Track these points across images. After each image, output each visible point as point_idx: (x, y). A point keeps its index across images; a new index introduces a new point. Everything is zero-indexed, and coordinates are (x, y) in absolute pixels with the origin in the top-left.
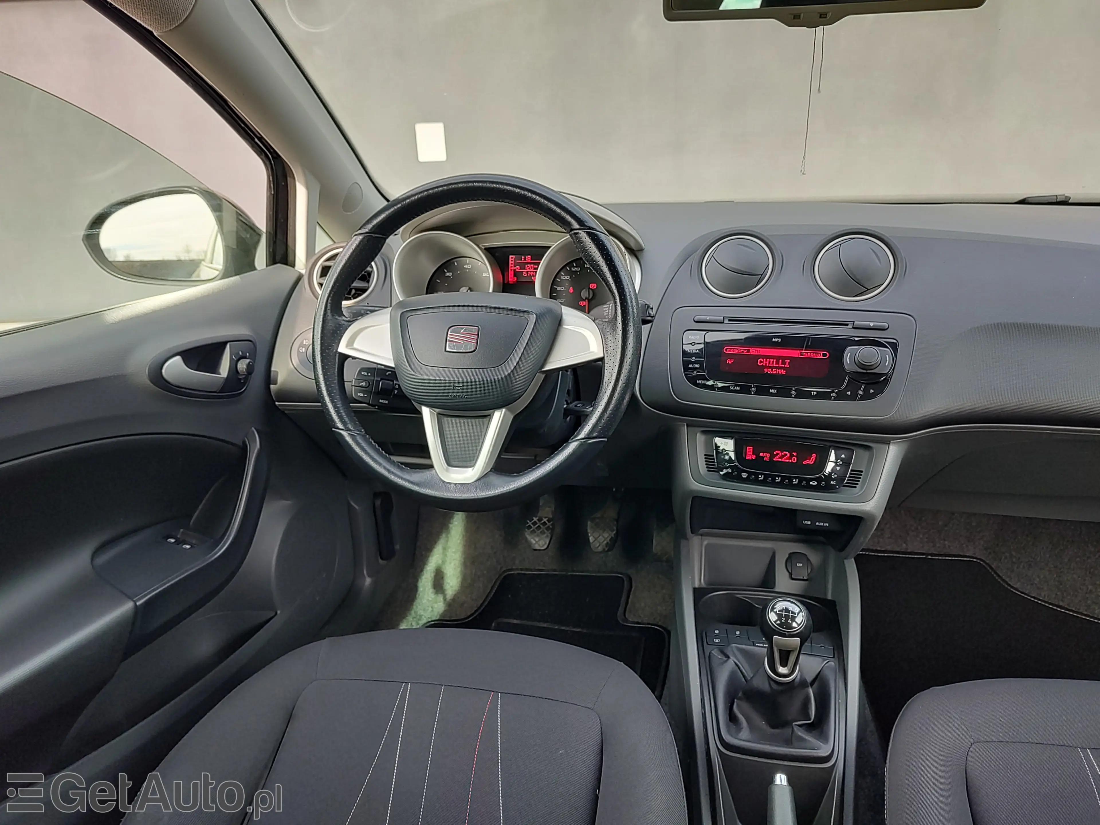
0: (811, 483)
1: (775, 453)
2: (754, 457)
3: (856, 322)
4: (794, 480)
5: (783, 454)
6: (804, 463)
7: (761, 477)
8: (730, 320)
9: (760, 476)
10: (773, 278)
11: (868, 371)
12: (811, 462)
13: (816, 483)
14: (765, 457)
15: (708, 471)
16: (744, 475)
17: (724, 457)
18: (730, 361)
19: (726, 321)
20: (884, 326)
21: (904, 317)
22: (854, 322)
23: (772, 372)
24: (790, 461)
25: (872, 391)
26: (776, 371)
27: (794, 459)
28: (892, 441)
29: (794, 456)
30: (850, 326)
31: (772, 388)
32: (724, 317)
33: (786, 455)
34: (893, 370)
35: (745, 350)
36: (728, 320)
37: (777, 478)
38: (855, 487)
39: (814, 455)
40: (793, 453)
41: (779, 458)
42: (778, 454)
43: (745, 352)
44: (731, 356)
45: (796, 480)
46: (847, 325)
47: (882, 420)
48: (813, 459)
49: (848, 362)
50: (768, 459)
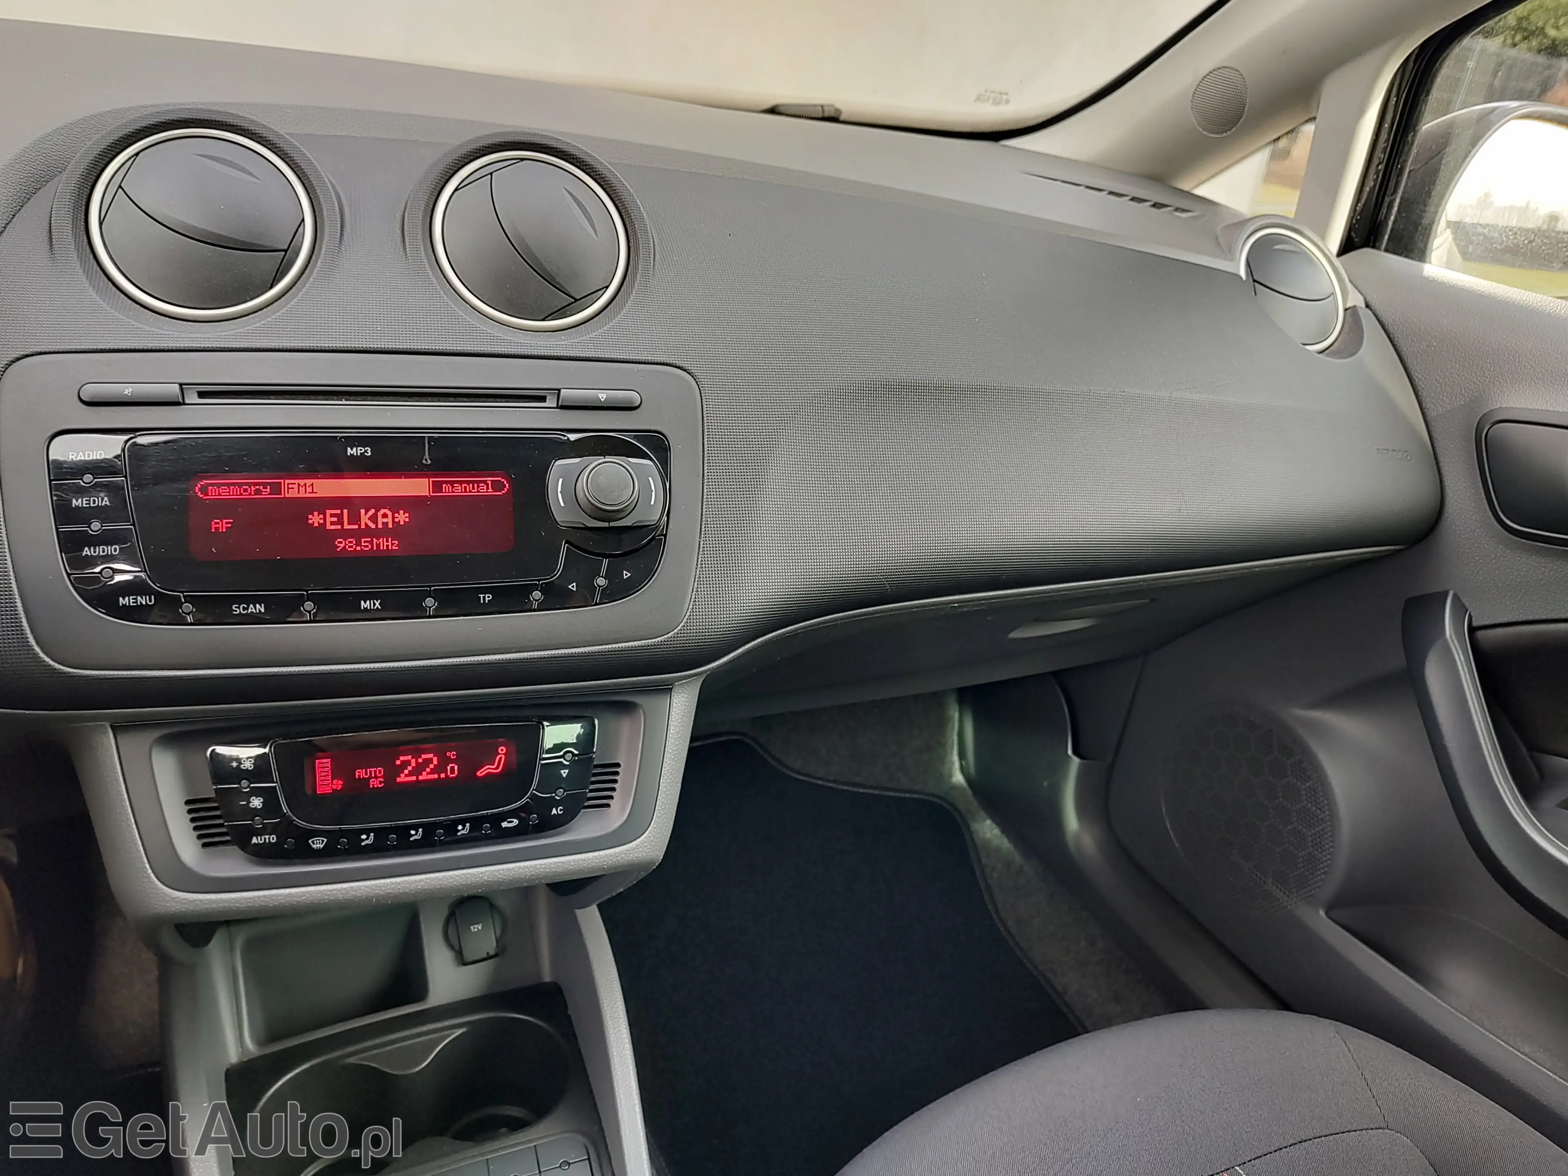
0: (504, 824)
1: (398, 762)
2: (338, 784)
3: (562, 391)
4: (460, 827)
5: (420, 760)
6: (478, 774)
7: (367, 839)
8: (201, 395)
9: (364, 837)
10: (319, 264)
11: (612, 524)
12: (497, 768)
13: (516, 822)
14: (370, 777)
15: (205, 845)
16: (318, 844)
17: (249, 802)
18: (222, 525)
19: (192, 397)
20: (631, 401)
21: (668, 373)
22: (559, 390)
23: (358, 548)
24: (443, 776)
25: (626, 575)
26: (371, 543)
27: (452, 768)
28: (676, 684)
29: (452, 761)
30: (551, 402)
31: (367, 597)
32: (181, 385)
33: (430, 761)
34: (668, 515)
35: (265, 485)
36: (196, 395)
37: (413, 832)
38: (608, 806)
39: (502, 750)
40: (448, 754)
41: (410, 774)
42: (406, 764)
43: (266, 493)
44: (222, 508)
45: (464, 826)
46: (543, 399)
47: (660, 644)
48: (501, 758)
49: (562, 505)
50: (380, 783)
